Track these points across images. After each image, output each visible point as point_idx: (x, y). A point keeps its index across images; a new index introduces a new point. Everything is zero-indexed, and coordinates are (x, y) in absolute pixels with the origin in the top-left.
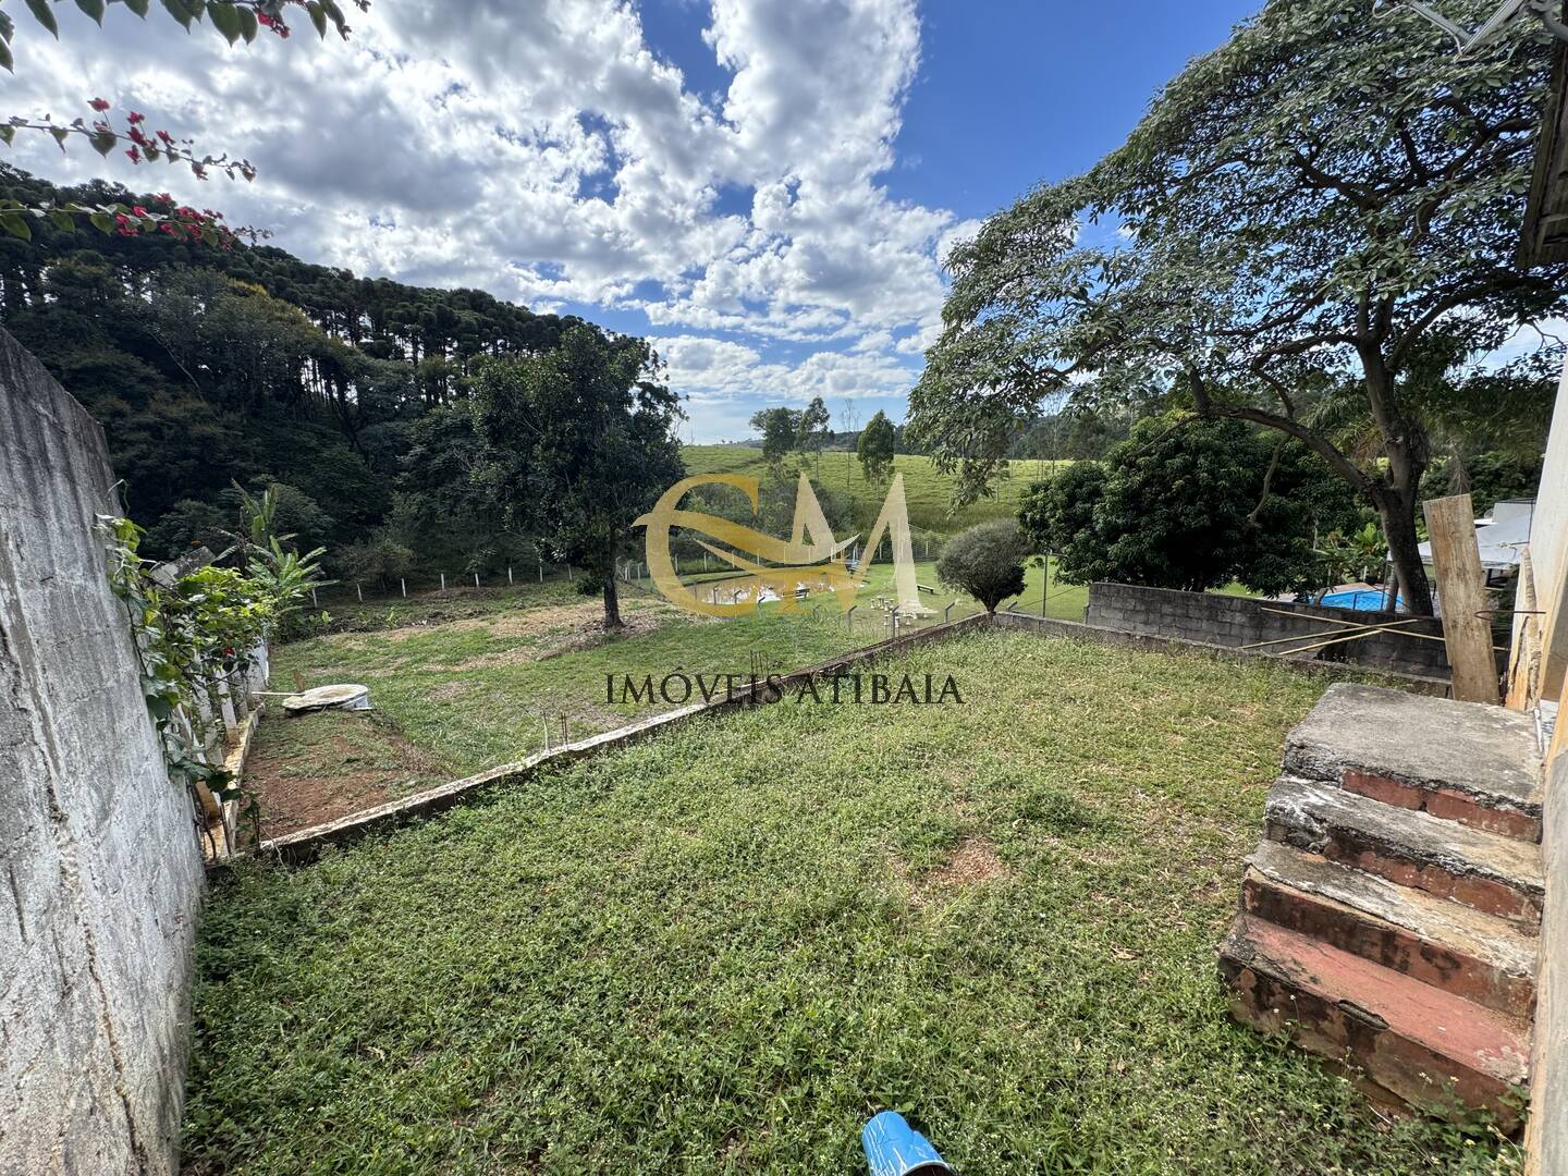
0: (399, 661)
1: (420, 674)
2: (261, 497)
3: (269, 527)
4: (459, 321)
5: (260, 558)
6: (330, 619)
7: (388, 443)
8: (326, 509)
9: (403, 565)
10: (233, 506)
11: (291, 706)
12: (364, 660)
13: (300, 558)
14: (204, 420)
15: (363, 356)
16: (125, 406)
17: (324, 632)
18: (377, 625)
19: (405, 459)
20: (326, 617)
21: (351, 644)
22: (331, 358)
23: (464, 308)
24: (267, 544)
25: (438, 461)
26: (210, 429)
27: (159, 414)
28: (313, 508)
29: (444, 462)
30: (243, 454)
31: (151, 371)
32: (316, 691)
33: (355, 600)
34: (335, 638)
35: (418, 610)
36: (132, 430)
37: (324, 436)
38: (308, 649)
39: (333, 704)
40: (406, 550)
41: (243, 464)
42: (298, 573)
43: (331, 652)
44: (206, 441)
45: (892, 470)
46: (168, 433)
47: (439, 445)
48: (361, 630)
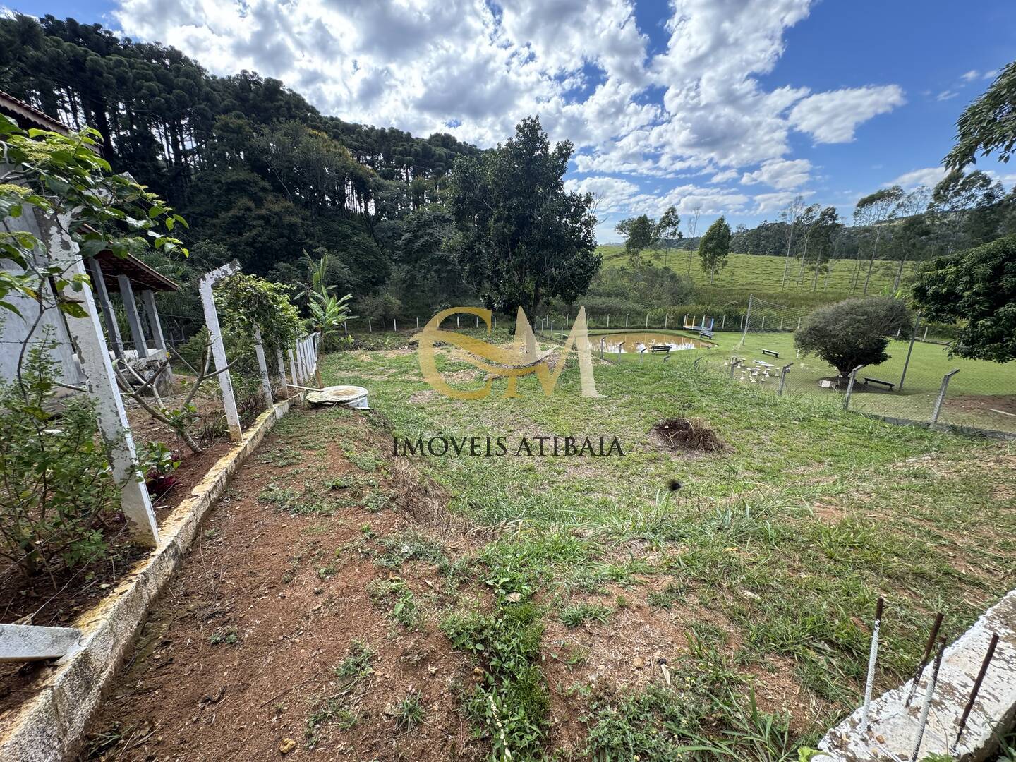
0: (391, 371)
1: (403, 381)
2: (319, 263)
3: (323, 281)
4: (435, 154)
5: (317, 300)
6: (353, 341)
7: (390, 234)
8: (355, 273)
9: (396, 311)
10: (304, 267)
11: (312, 400)
12: (370, 368)
13: (338, 301)
14: (292, 214)
15: (379, 178)
16: (252, 205)
17: (348, 349)
18: (379, 347)
19: (399, 243)
20: (350, 339)
21: (363, 357)
22: (360, 178)
23: (438, 146)
24: (320, 291)
25: (418, 244)
26: (294, 219)
27: (269, 210)
28: (347, 271)
29: (422, 244)
30: (311, 236)
31: (266, 184)
32: (332, 389)
33: (367, 331)
34: (354, 353)
35: (403, 340)
36: (254, 219)
37: (355, 228)
38: (339, 358)
39: (341, 402)
40: (398, 301)
41: (311, 242)
42: (336, 309)
43: (352, 361)
44: (292, 227)
45: (725, 263)
46: (273, 222)
47: (420, 233)
48: (369, 349)
